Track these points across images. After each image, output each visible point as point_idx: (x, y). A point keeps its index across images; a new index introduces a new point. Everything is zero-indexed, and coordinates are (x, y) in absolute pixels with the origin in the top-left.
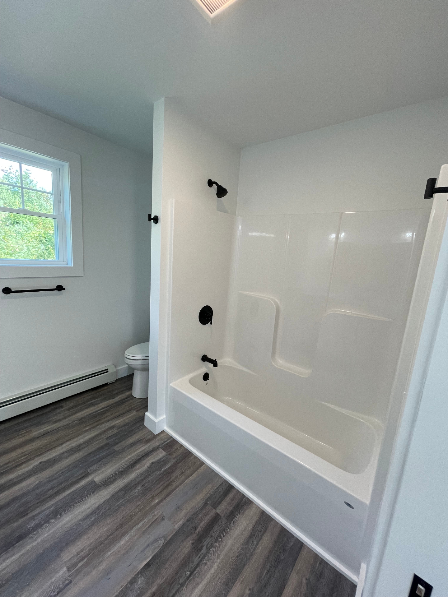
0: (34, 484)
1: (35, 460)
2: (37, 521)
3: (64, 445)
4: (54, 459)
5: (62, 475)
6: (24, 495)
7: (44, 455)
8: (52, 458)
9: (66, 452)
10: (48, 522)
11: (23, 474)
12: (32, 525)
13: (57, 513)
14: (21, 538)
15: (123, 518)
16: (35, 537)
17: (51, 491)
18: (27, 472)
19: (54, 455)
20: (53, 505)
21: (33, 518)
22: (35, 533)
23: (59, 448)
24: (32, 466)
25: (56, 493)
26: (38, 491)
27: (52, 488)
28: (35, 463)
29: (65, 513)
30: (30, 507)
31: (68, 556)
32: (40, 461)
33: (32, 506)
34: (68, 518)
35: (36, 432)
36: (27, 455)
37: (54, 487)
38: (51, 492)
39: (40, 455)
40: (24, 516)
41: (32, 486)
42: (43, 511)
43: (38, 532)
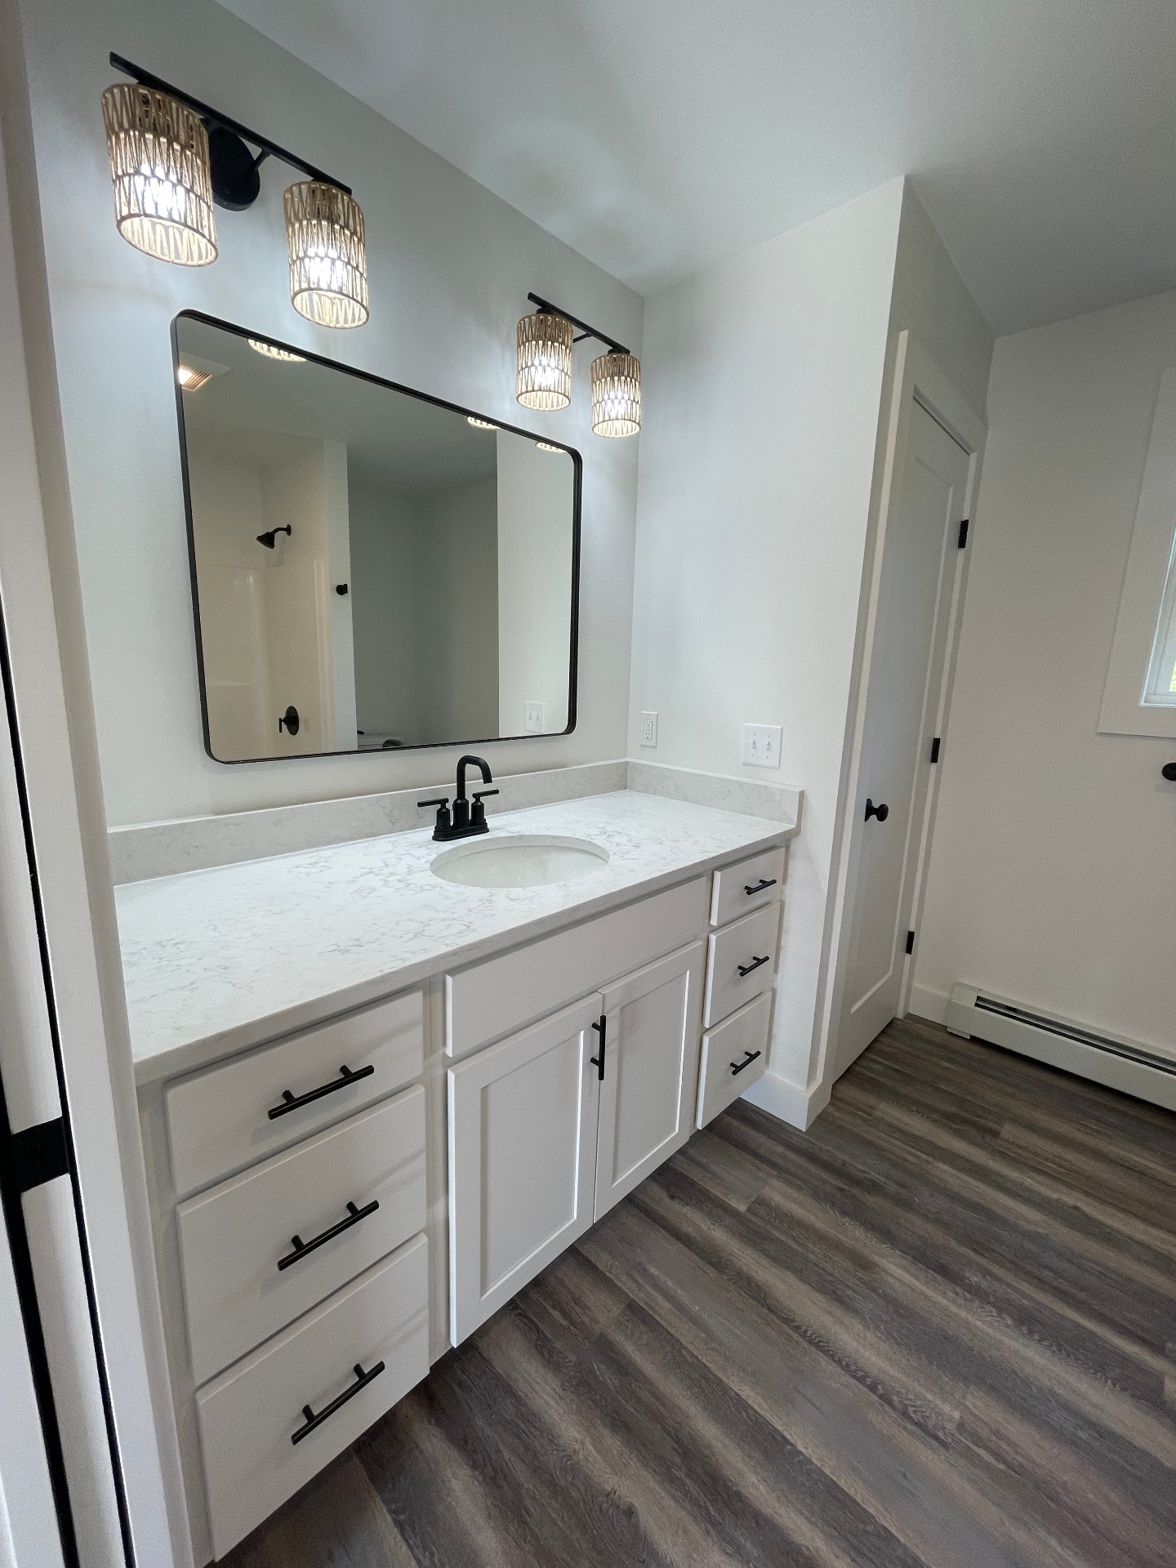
0: (1032, 1228)
1: (1070, 1191)
2: (984, 1284)
3: (1155, 1232)
4: (1108, 1230)
5: (1099, 1277)
6: (1004, 1222)
7: (1096, 1204)
8: (1108, 1227)
9: (1148, 1248)
10: (1000, 1310)
11: (1030, 1191)
12: (975, 1279)
13: (1028, 1321)
14: (944, 1271)
15: (1160, 1556)
16: (961, 1301)
17: (1050, 1274)
18: (1039, 1194)
19: (1118, 1225)
20: (1032, 1299)
21: (986, 1272)
22: (968, 1296)
23: (1141, 1226)
24: (1055, 1196)
25: (1056, 1288)
26: (1028, 1245)
27: (1058, 1274)
28: (1069, 1198)
29: (1040, 1341)
30: (994, 1251)
31: (981, 1406)
32: (1079, 1205)
33: (998, 1253)
34: (1037, 1358)
35: (1115, 1149)
36: (1065, 1168)
37: (1062, 1277)
38: (1048, 1275)
39: (1086, 1193)
40: (975, 1251)
41: (1027, 1227)
42: (1008, 1285)
43: (972, 1301)
